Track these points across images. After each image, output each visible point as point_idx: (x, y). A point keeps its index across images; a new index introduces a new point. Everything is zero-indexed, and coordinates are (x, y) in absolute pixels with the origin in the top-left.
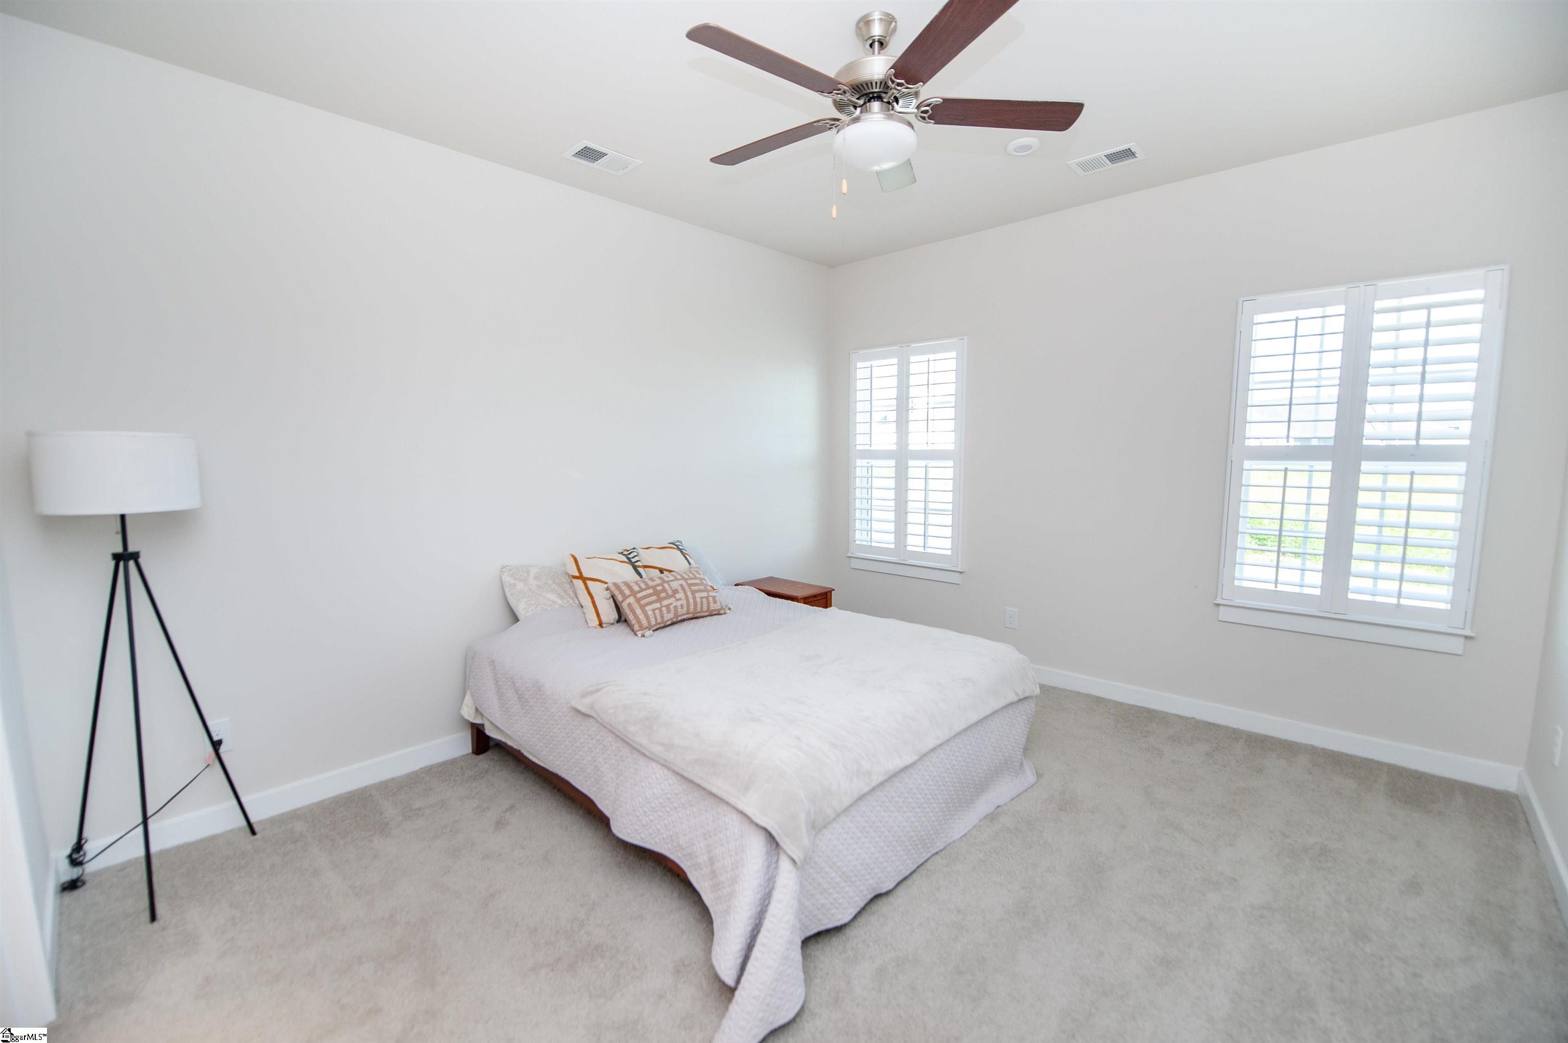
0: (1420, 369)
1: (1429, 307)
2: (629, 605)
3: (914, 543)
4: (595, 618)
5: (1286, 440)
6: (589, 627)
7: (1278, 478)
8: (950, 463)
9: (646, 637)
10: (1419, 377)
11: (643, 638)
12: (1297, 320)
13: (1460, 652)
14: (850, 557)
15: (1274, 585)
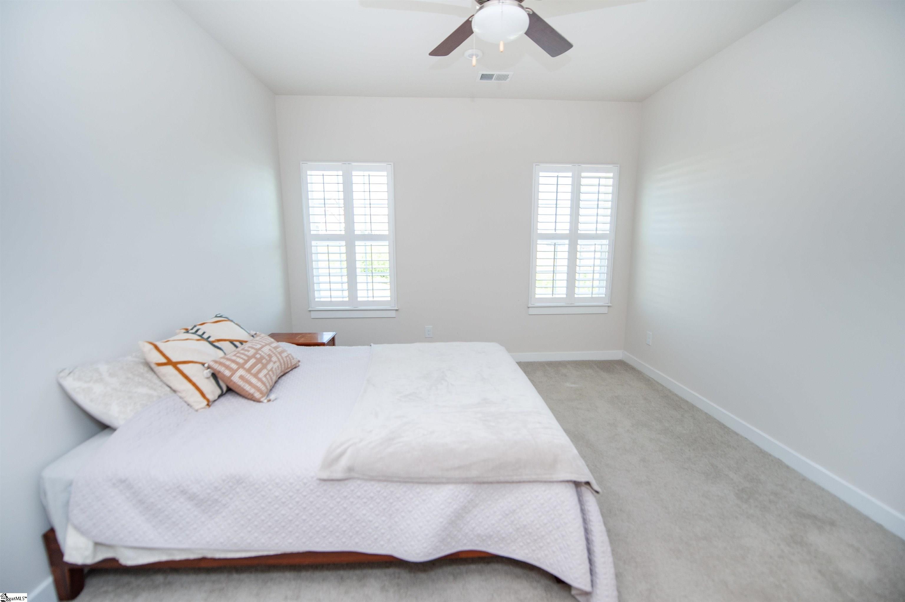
0: (596, 203)
1: (599, 178)
2: (241, 377)
3: (362, 296)
4: (201, 399)
5: (554, 231)
6: (197, 411)
7: (552, 248)
8: (387, 243)
9: (273, 401)
10: (596, 206)
11: (271, 403)
12: (558, 177)
13: (607, 312)
14: (310, 311)
15: (552, 295)
